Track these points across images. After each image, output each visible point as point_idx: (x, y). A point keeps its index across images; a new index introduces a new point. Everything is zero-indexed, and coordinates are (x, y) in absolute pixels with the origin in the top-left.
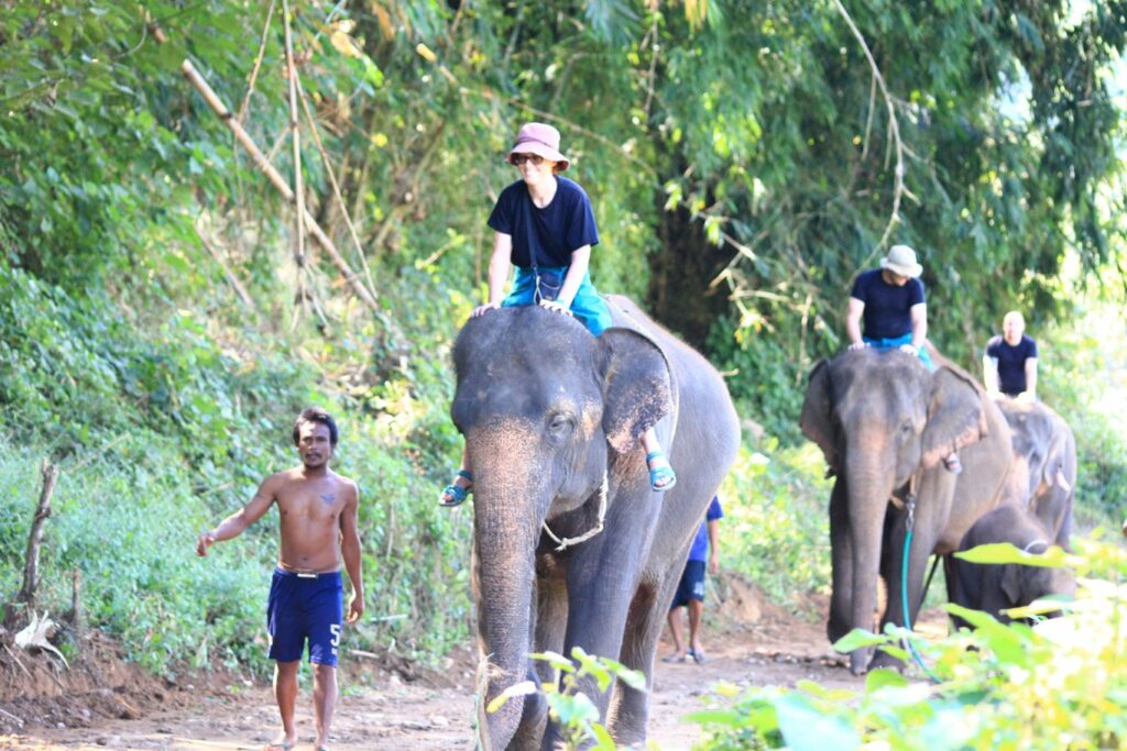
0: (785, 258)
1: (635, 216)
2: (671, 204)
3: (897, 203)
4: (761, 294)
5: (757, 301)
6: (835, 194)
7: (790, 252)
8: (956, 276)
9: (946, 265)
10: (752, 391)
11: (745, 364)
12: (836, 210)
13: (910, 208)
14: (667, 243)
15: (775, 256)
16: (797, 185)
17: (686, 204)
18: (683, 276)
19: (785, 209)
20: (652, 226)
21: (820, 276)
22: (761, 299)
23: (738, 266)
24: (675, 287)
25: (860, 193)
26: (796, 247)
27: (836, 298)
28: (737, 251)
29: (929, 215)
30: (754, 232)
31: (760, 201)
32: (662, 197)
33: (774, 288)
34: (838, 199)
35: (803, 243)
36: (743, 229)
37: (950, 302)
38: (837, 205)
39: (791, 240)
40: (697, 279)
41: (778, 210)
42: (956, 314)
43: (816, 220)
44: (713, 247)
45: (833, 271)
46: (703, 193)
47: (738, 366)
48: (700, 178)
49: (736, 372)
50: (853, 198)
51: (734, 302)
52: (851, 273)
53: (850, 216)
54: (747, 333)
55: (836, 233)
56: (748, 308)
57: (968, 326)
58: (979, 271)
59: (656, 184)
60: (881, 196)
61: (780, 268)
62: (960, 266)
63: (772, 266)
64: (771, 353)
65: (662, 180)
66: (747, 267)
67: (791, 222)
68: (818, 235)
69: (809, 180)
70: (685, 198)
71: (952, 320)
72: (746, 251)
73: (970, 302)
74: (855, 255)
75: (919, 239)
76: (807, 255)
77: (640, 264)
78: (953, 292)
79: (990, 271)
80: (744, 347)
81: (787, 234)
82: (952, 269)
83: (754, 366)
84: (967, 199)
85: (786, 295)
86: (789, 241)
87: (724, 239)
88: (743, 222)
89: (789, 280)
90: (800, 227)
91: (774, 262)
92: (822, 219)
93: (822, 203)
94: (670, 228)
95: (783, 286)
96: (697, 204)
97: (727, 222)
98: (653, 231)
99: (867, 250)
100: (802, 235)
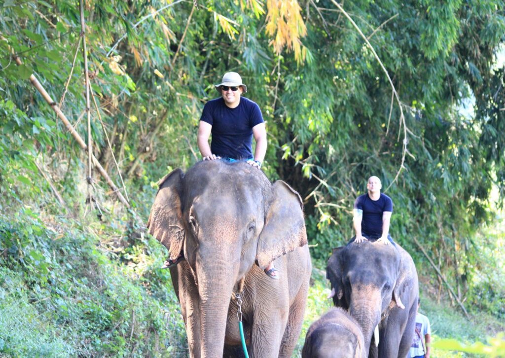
0: (344, 186)
2: (285, 157)
3: (403, 159)
4: (330, 204)
5: (329, 208)
6: (371, 154)
7: (347, 183)
8: (434, 198)
9: (429, 192)
10: (325, 255)
11: (322, 241)
12: (371, 161)
13: (410, 162)
14: (283, 177)
16: (351, 148)
17: (293, 157)
19: (345, 160)
20: (275, 167)
22: (331, 207)
23: (319, 190)
25: (384, 153)
26: (350, 181)
28: (319, 182)
29: (420, 165)
30: (328, 173)
31: (332, 156)
32: (280, 153)
33: (338, 202)
34: (373, 156)
35: (354, 178)
36: (322, 171)
37: (430, 211)
38: (372, 159)
41: (341, 161)
42: (433, 218)
43: (361, 166)
44: (306, 179)
46: (302, 151)
47: (318, 242)
48: (301, 143)
49: (317, 245)
50: (380, 155)
51: (317, 208)
53: (379, 165)
54: (323, 225)
55: (371, 173)
56: (324, 212)
57: (440, 225)
58: (446, 196)
59: (278, 146)
60: (395, 154)
61: (341, 192)
62: (436, 192)
63: (337, 190)
64: (336, 236)
65: (281, 144)
66: (323, 190)
67: (347, 167)
68: (361, 174)
69: (358, 146)
70: (292, 153)
71: (431, 221)
72: (323, 182)
73: (441, 212)
75: (415, 178)
76: (356, 185)
78: (432, 207)
79: (451, 196)
80: (322, 232)
81: (345, 174)
82: (432, 194)
83: (327, 242)
84: (441, 157)
85: (344, 205)
86: (347, 177)
87: (312, 176)
88: (322, 167)
89: (346, 198)
90: (353, 170)
91: (338, 188)
92: (364, 166)
93: (364, 158)
94: (284, 169)
95: (343, 201)
96: (298, 157)
97: (314, 167)
98: (275, 170)
99: (387, 184)
100: (353, 174)
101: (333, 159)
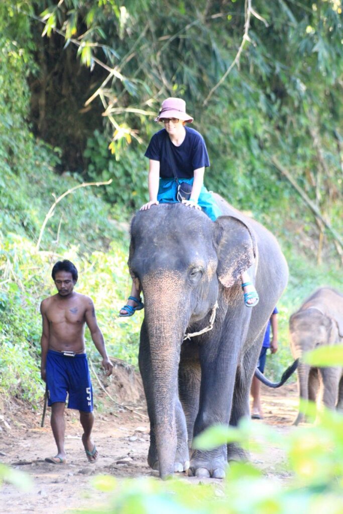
0: (150, 77)
1: (15, 43)
2: (47, 30)
3: (247, 25)
4: (130, 110)
5: (127, 116)
6: (193, 18)
7: (154, 71)
8: (302, 87)
9: (293, 78)
10: (125, 197)
11: (119, 173)
12: (193, 31)
13: (259, 28)
14: (45, 67)
15: (141, 76)
16: (158, 10)
17: (60, 32)
18: (61, 96)
19: (148, 31)
20: (31, 52)
21: (182, 92)
22: (130, 113)
23: (109, 85)
24: (53, 106)
25: (214, 16)
26: (160, 67)
27: (197, 111)
28: (108, 73)
29: (277, 33)
30: (122, 55)
31: (126, 26)
32: (37, 26)
33: (142, 105)
34: (195, 23)
35: (165, 62)
36: (111, 53)
37: (298, 110)
38: (194, 27)
39: (155, 60)
40: (73, 99)
41: (143, 34)
42: (303, 121)
43: (177, 40)
44: (86, 68)
45: (193, 87)
46: (75, 20)
47: (113, 176)
48: (73, 7)
49: (110, 181)
50: (209, 21)
51: (107, 117)
52: (210, 88)
53: (207, 37)
54: (119, 145)
55: (194, 52)
56: (119, 123)
57: (315, 132)
58: (322, 81)
59: (32, 14)
60: (234, 17)
61: (146, 87)
62: (306, 77)
63: (139, 85)
64: (142, 163)
65: (38, 11)
66: (118, 86)
67: (154, 44)
68: (179, 56)
69: (169, 7)
70: (59, 26)
71: (300, 127)
72: (115, 73)
73: (315, 110)
74: (212, 72)
75: (269, 55)
76: (170, 75)
77: (22, 86)
78: (300, 102)
79: (332, 82)
80: (117, 158)
81: (152, 57)
82: (298, 81)
83: (127, 174)
84: (311, 17)
85: (152, 110)
86: (153, 62)
87: (95, 63)
88: (111, 46)
89: (155, 97)
90: (163, 49)
91: (141, 82)
92: (181, 41)
93: (181, 26)
94: (46, 53)
95: (149, 102)
96: (70, 30)
97: (97, 48)
98: (32, 56)
99: (223, 68)
100: (164, 56)
101: (129, 30)
